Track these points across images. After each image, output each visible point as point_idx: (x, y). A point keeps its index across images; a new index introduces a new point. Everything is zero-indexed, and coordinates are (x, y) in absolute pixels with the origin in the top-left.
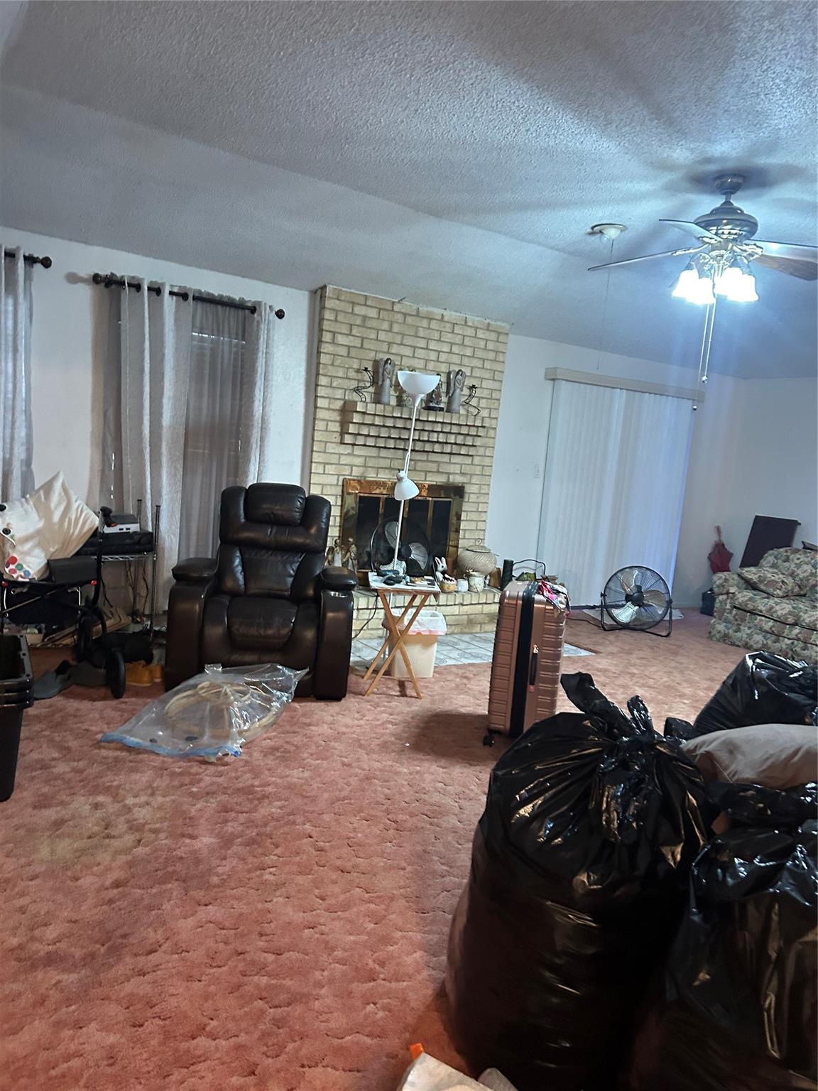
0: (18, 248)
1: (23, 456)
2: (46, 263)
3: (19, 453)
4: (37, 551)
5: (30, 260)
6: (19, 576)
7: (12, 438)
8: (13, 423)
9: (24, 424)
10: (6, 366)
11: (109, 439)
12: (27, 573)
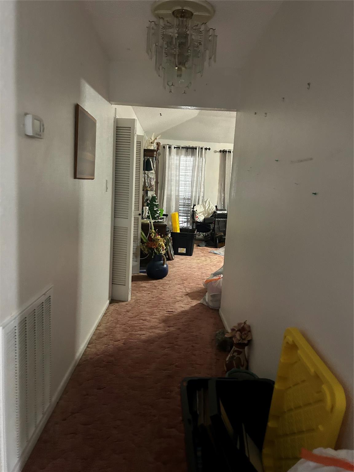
0: (203, 147)
1: (202, 195)
2: (209, 149)
3: (202, 194)
4: (202, 215)
5: (206, 149)
6: (198, 220)
7: (200, 191)
8: (201, 187)
9: (203, 188)
10: (200, 174)
11: (222, 191)
12: (200, 220)
